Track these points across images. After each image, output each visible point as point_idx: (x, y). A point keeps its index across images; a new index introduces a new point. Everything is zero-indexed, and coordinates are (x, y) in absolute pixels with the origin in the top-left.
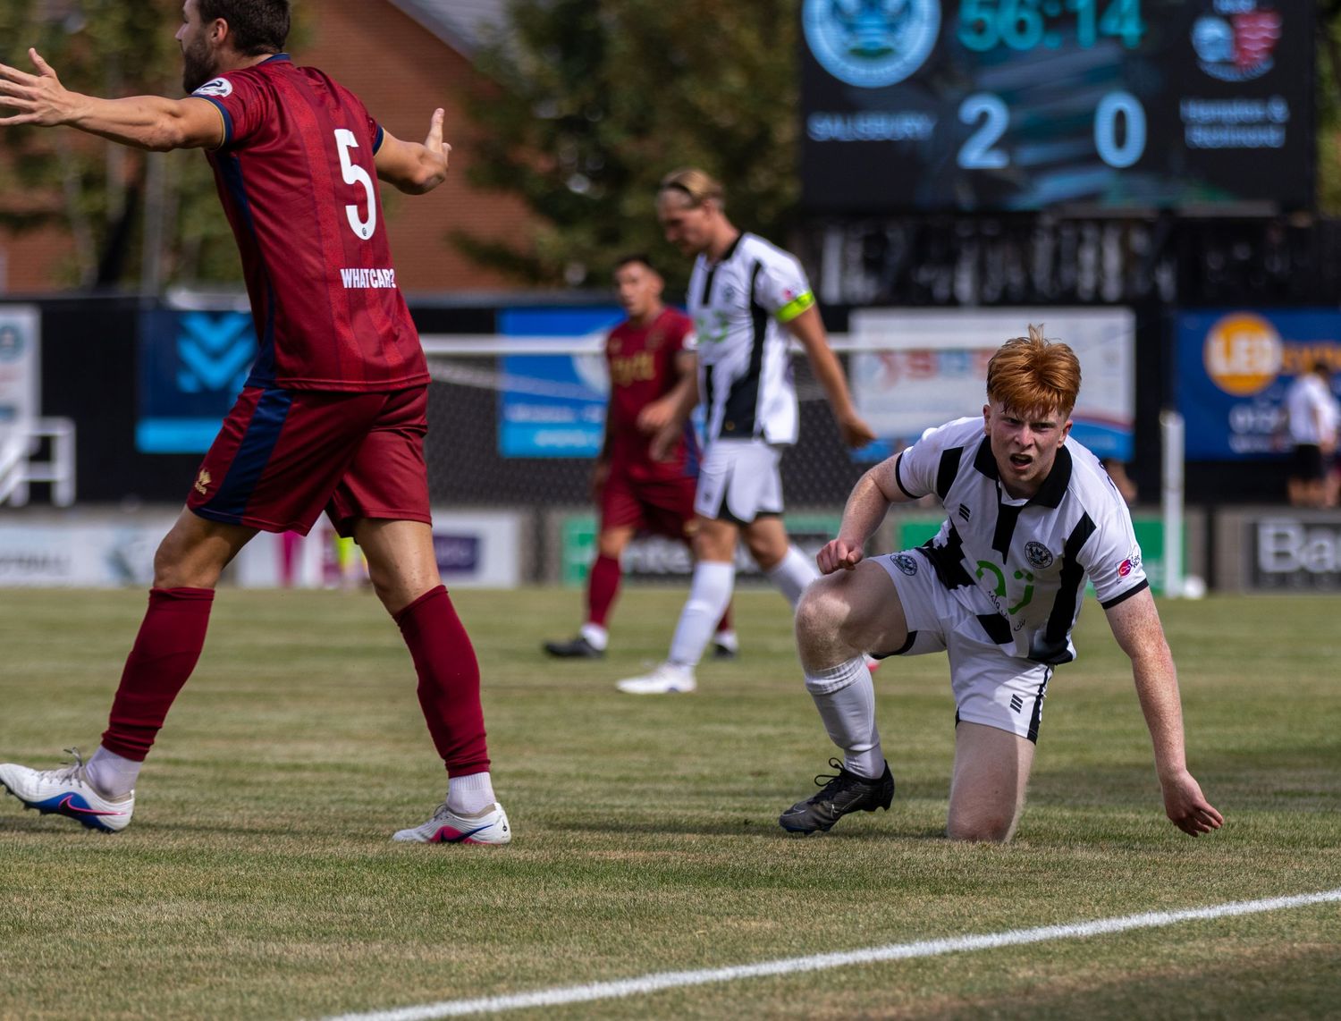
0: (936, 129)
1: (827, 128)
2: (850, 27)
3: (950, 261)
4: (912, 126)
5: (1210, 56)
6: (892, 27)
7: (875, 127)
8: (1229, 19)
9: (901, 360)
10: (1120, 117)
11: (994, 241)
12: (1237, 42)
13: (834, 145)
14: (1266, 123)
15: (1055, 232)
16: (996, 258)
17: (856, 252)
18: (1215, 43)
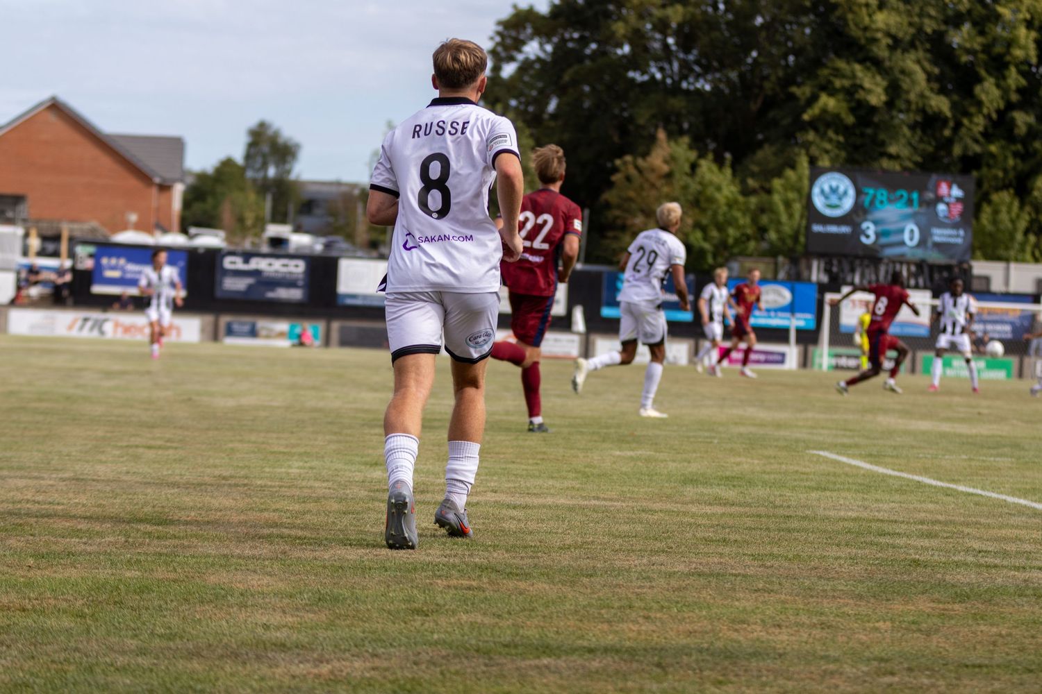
0: (853, 232)
1: (817, 228)
2: (827, 197)
3: (853, 271)
4: (845, 229)
5: (941, 215)
6: (840, 199)
7: (833, 229)
8: (948, 204)
9: (857, 303)
10: (912, 231)
11: (868, 266)
12: (950, 211)
13: (819, 234)
14: (958, 236)
15: (887, 264)
16: (867, 271)
17: (822, 265)
18: (943, 211)
